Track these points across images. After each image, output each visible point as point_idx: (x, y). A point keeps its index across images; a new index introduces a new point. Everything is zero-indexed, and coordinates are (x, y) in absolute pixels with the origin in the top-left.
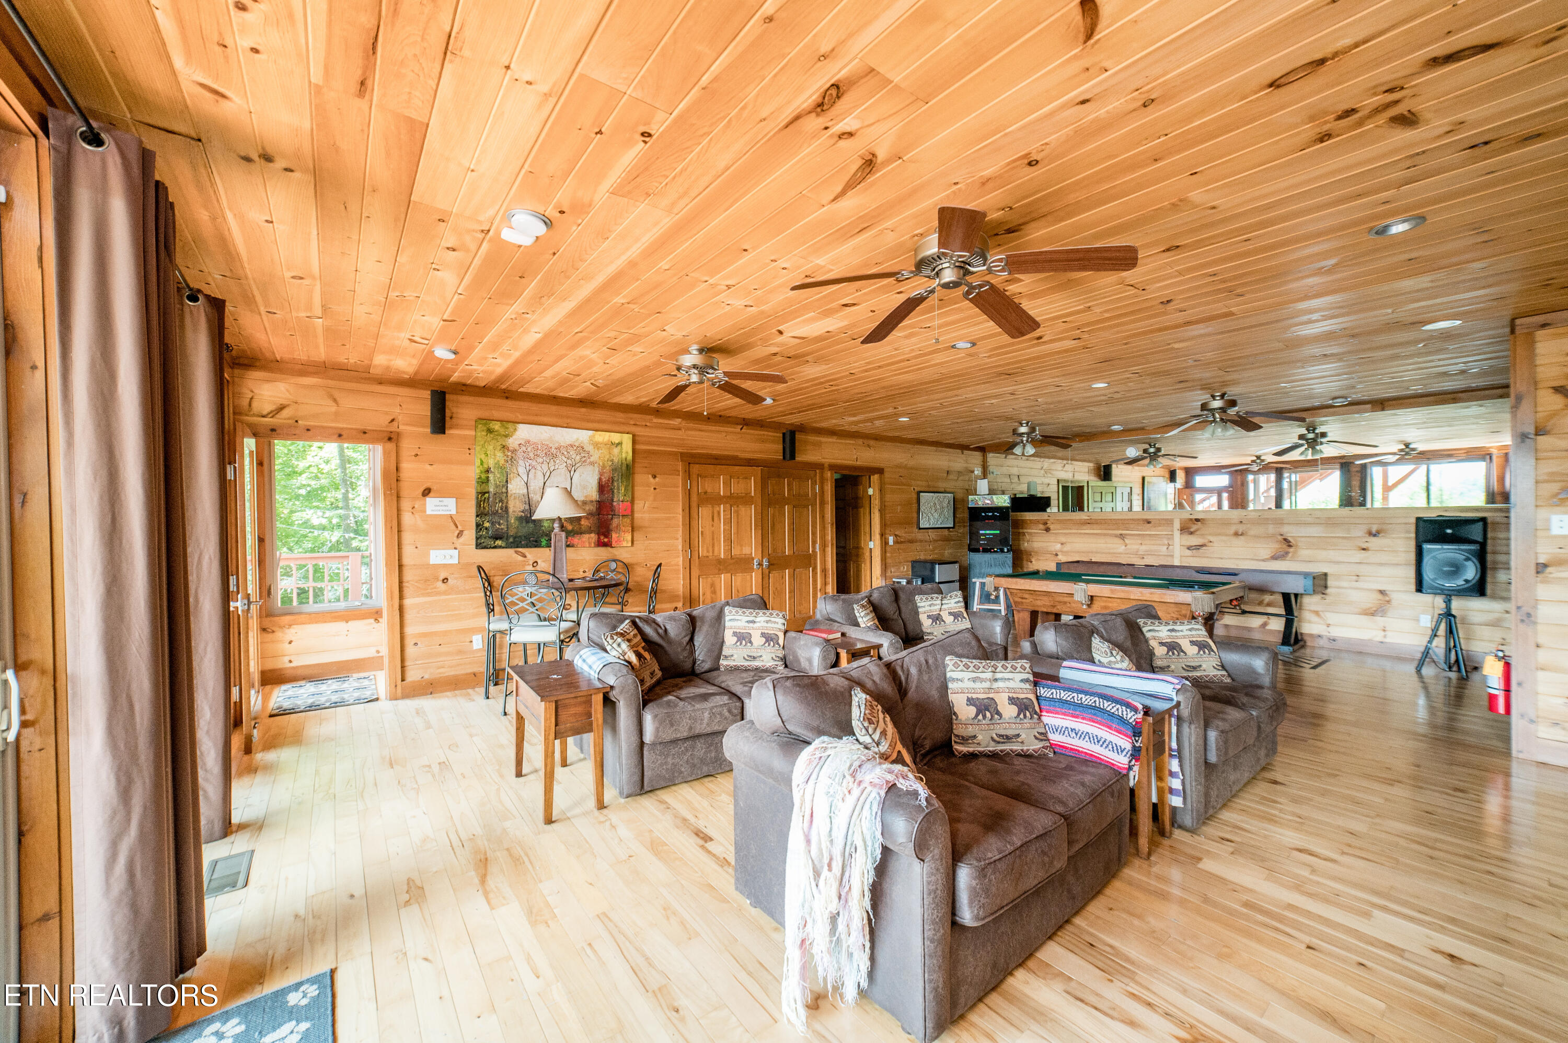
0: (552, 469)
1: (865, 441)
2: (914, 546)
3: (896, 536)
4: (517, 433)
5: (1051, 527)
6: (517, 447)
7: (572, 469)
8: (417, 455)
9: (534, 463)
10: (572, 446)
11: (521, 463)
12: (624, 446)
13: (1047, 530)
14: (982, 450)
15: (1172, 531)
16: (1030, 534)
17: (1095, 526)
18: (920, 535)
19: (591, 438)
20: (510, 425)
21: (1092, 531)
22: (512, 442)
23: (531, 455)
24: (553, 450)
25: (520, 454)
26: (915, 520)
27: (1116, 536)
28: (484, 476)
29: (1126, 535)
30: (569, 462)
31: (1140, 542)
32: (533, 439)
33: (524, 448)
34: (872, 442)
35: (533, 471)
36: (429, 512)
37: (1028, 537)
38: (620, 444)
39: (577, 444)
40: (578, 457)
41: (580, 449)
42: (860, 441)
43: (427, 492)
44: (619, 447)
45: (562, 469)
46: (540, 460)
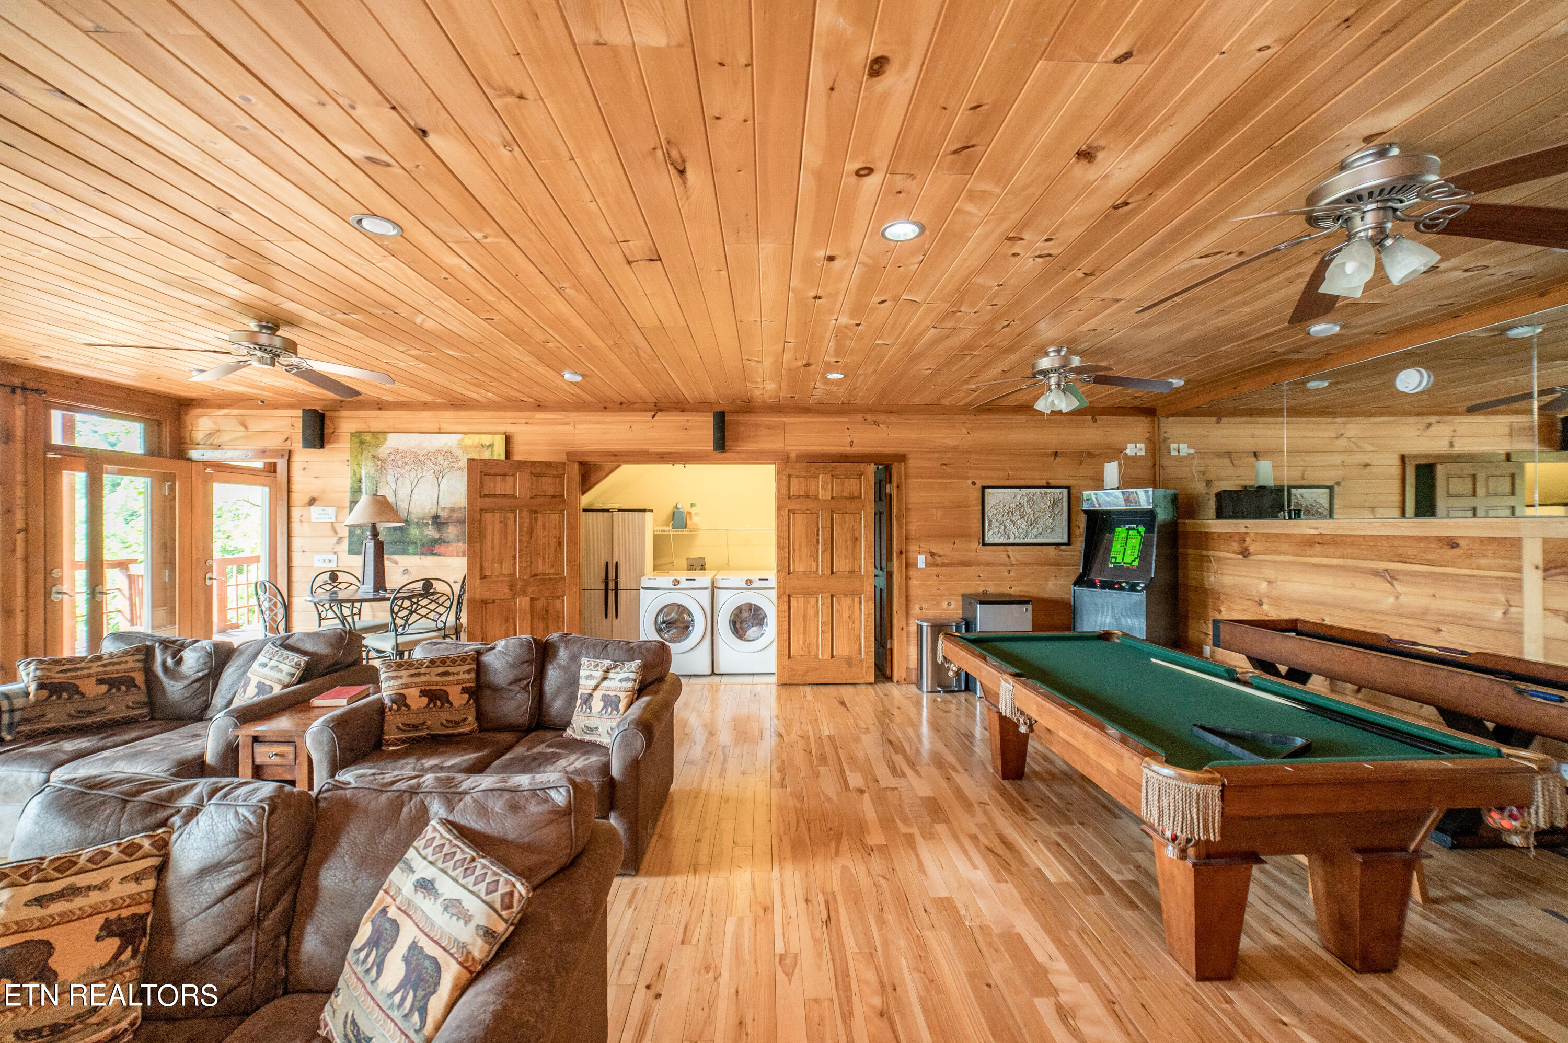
0: (419, 476)
1: (869, 417)
2: (972, 571)
3: (932, 554)
4: (387, 442)
5: (1252, 549)
6: (386, 456)
7: (439, 475)
8: (305, 469)
9: (402, 471)
10: (439, 451)
11: (390, 471)
12: (496, 448)
13: (1245, 553)
14: (1148, 411)
15: (1519, 570)
16: (1219, 560)
17: (1331, 550)
18: (986, 554)
19: (460, 442)
20: (380, 436)
21: (1325, 561)
22: (382, 451)
23: (400, 463)
24: (421, 458)
25: (389, 462)
26: (978, 531)
27: (1376, 573)
28: (356, 486)
29: (1398, 572)
30: (437, 468)
31: (1431, 592)
32: (402, 447)
33: (393, 457)
34: (882, 417)
35: (401, 479)
36: (313, 520)
37: (1214, 565)
38: (491, 446)
39: (445, 450)
40: (446, 463)
41: (448, 454)
42: (860, 417)
43: (312, 502)
44: (490, 449)
45: (430, 476)
46: (408, 468)
